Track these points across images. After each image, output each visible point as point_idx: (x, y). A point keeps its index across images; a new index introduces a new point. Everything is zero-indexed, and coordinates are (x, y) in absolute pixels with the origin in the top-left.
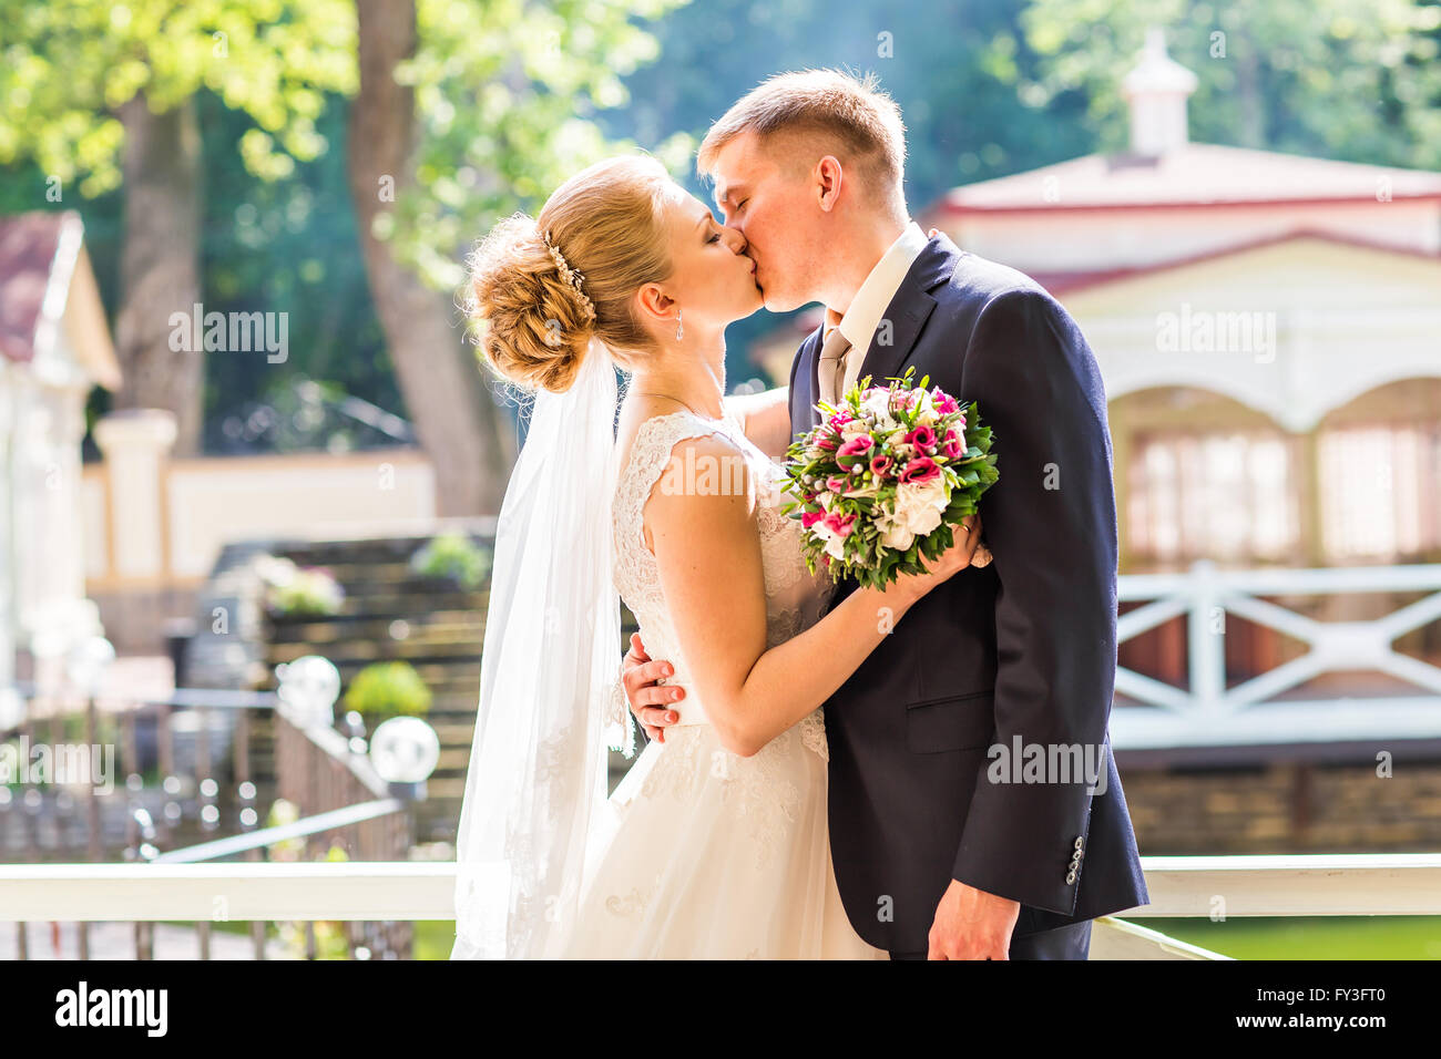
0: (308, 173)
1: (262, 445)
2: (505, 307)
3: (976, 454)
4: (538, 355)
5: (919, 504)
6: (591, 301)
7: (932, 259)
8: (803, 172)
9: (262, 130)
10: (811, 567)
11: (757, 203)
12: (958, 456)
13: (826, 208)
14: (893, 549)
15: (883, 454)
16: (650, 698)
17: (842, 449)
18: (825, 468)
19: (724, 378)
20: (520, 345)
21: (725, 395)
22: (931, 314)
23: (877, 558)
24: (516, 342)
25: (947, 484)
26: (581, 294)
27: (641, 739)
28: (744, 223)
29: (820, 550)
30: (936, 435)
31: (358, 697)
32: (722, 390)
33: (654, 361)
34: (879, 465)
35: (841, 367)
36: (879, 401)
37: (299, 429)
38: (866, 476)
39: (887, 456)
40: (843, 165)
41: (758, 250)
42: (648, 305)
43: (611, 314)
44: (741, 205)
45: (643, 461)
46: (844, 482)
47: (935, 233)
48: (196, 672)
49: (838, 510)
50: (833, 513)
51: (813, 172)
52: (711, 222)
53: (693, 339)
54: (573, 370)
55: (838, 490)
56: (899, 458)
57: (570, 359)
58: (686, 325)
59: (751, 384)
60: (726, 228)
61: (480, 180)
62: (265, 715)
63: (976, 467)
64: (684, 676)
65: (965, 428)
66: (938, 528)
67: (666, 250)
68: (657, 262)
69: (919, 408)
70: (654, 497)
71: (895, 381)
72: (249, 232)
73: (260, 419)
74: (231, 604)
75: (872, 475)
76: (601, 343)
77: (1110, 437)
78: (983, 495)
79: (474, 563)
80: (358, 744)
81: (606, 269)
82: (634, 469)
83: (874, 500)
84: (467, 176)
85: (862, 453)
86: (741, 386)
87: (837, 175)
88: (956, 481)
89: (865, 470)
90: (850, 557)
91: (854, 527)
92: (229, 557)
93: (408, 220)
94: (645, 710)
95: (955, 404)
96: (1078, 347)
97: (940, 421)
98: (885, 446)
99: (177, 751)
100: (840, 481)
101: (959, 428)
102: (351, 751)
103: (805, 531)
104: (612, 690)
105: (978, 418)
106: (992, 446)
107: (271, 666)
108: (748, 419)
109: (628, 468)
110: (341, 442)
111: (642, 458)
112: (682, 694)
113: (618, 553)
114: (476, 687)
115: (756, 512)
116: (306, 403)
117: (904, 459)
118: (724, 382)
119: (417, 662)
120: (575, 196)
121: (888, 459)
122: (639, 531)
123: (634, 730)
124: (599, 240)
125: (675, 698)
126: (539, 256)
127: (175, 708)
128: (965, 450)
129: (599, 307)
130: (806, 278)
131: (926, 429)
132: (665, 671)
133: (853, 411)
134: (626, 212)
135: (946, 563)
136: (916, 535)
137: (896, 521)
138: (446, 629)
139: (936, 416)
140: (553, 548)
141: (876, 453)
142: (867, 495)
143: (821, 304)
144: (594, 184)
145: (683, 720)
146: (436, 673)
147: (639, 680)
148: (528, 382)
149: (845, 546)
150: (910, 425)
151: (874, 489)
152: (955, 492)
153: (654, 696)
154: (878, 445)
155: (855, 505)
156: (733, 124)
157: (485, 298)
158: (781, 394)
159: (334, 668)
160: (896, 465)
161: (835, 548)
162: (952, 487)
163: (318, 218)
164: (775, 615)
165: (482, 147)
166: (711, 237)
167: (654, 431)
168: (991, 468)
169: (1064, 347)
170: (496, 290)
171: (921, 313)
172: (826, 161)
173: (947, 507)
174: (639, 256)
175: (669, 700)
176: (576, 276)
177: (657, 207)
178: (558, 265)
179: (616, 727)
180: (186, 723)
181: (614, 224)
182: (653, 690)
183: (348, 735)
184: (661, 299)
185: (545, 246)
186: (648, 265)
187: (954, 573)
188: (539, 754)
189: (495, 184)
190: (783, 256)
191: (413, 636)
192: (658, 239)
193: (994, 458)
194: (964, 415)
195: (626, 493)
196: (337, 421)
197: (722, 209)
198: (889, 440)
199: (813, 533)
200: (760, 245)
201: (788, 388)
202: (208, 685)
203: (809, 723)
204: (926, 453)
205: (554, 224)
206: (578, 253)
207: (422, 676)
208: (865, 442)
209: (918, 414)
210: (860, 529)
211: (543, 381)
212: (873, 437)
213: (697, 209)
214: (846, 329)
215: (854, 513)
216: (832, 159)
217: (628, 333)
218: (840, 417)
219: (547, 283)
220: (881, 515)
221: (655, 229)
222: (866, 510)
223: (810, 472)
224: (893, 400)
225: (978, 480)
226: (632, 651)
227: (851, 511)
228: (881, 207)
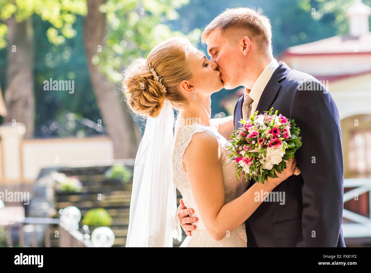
0: (70, 43)
1: (54, 135)
2: (136, 89)
3: (294, 137)
4: (147, 105)
5: (274, 154)
6: (164, 87)
7: (280, 71)
8: (237, 42)
9: (54, 28)
10: (239, 176)
11: (221, 53)
12: (288, 137)
13: (245, 54)
14: (266, 169)
15: (262, 137)
16: (186, 221)
17: (248, 136)
18: (243, 142)
19: (211, 112)
20: (141, 102)
21: (211, 118)
22: (280, 89)
23: (260, 173)
24: (139, 101)
25: (284, 147)
26: (161, 84)
27: (184, 235)
28: (217, 60)
29: (242, 170)
30: (280, 131)
31: (87, 220)
32: (210, 116)
33: (186, 106)
34: (261, 141)
35: (250, 108)
36: (261, 119)
37: (68, 129)
38: (256, 145)
39: (263, 138)
40: (250, 39)
41: (222, 69)
42: (184, 88)
43: (171, 91)
44: (216, 53)
45: (183, 140)
46: (249, 147)
47: (281, 63)
48: (32, 212)
49: (247, 156)
50: (246, 158)
51: (240, 42)
52: (205, 60)
53: (200, 99)
54: (159, 110)
55: (247, 150)
56: (267, 139)
57: (158, 106)
58: (197, 94)
59: (220, 114)
60: (211, 62)
61: (128, 45)
62: (55, 226)
63: (294, 141)
64: (197, 214)
65: (290, 128)
66: (281, 162)
67: (191, 69)
68: (187, 73)
69: (274, 122)
70: (186, 153)
71: (266, 112)
72: (50, 62)
73: (54, 126)
74: (44, 188)
75: (258, 144)
76: (169, 101)
77: (341, 131)
78: (296, 151)
79: (127, 175)
80: (87, 236)
81: (170, 76)
82: (179, 143)
83: (259, 153)
84: (124, 43)
85: (255, 137)
86: (217, 115)
87: (248, 43)
88: (287, 146)
89: (256, 143)
90: (251, 172)
91: (252, 162)
92: (43, 173)
93: (104, 58)
94: (185, 225)
95: (287, 120)
96: (330, 100)
97: (282, 126)
98: (263, 135)
99: (25, 238)
100: (248, 147)
101: (288, 128)
102: (85, 239)
103: (237, 164)
104: (174, 218)
105: (295, 125)
106: (300, 134)
107: (58, 210)
108: (220, 126)
109: (178, 143)
110: (81, 134)
111: (182, 139)
112: (197, 219)
113: (174, 171)
114: (128, 217)
115: (221, 158)
116: (70, 120)
117: (269, 139)
118: (211, 114)
119: (107, 208)
120: (159, 51)
121: (264, 139)
122: (181, 164)
123: (182, 232)
124: (167, 66)
125: (195, 221)
126: (147, 71)
127: (25, 224)
128: (290, 135)
129: (167, 89)
130: (238, 77)
131: (277, 129)
132: (191, 212)
133: (252, 123)
134: (176, 56)
135: (285, 174)
136: (274, 165)
137: (267, 160)
138: (116, 197)
139: (280, 124)
140: (153, 171)
141: (260, 137)
142: (257, 151)
143: (244, 87)
144: (165, 47)
145: (198, 228)
146: (114, 212)
147: (183, 215)
148: (144, 114)
149: (250, 168)
150: (271, 127)
151: (259, 149)
152: (287, 150)
153: (188, 220)
154: (260, 134)
155: (253, 155)
156: (213, 26)
157: (129, 86)
158: (231, 118)
159: (79, 210)
160: (266, 141)
161: (246, 169)
162: (286, 148)
163: (73, 58)
164: (228, 192)
165: (129, 33)
166: (205, 64)
167: (186, 130)
168: (299, 141)
169: (325, 100)
170: (132, 83)
171: (276, 89)
172: (244, 38)
173: (284, 155)
174: (181, 71)
175: (193, 221)
176: (160, 78)
177: (187, 54)
178: (153, 74)
179: (175, 230)
180: (29, 229)
181: (172, 60)
182: (188, 218)
183: (84, 233)
184: (188, 85)
185: (149, 68)
186: (184, 74)
187: (288, 177)
188: (149, 241)
189: (133, 46)
190: (230, 70)
191: (106, 199)
192: (187, 65)
193: (300, 138)
194: (290, 123)
195: (177, 151)
196: (80, 127)
197: (210, 55)
198: (264, 132)
199: (239, 164)
200: (222, 67)
201: (233, 116)
202: (36, 216)
203: (240, 229)
204: (277, 137)
205: (152, 61)
206: (160, 71)
207: (109, 213)
208: (256, 133)
209: (274, 124)
210: (254, 163)
211: (149, 114)
212: (259, 132)
213: (201, 55)
214: (252, 95)
215: (252, 157)
216: (247, 38)
217: (177, 97)
218: (248, 125)
219: (150, 81)
220: (262, 158)
221: (186, 61)
222: (256, 156)
223: (238, 144)
224: (265, 119)
225: (295, 146)
226: (181, 205)
227: (251, 157)
228: (263, 54)
